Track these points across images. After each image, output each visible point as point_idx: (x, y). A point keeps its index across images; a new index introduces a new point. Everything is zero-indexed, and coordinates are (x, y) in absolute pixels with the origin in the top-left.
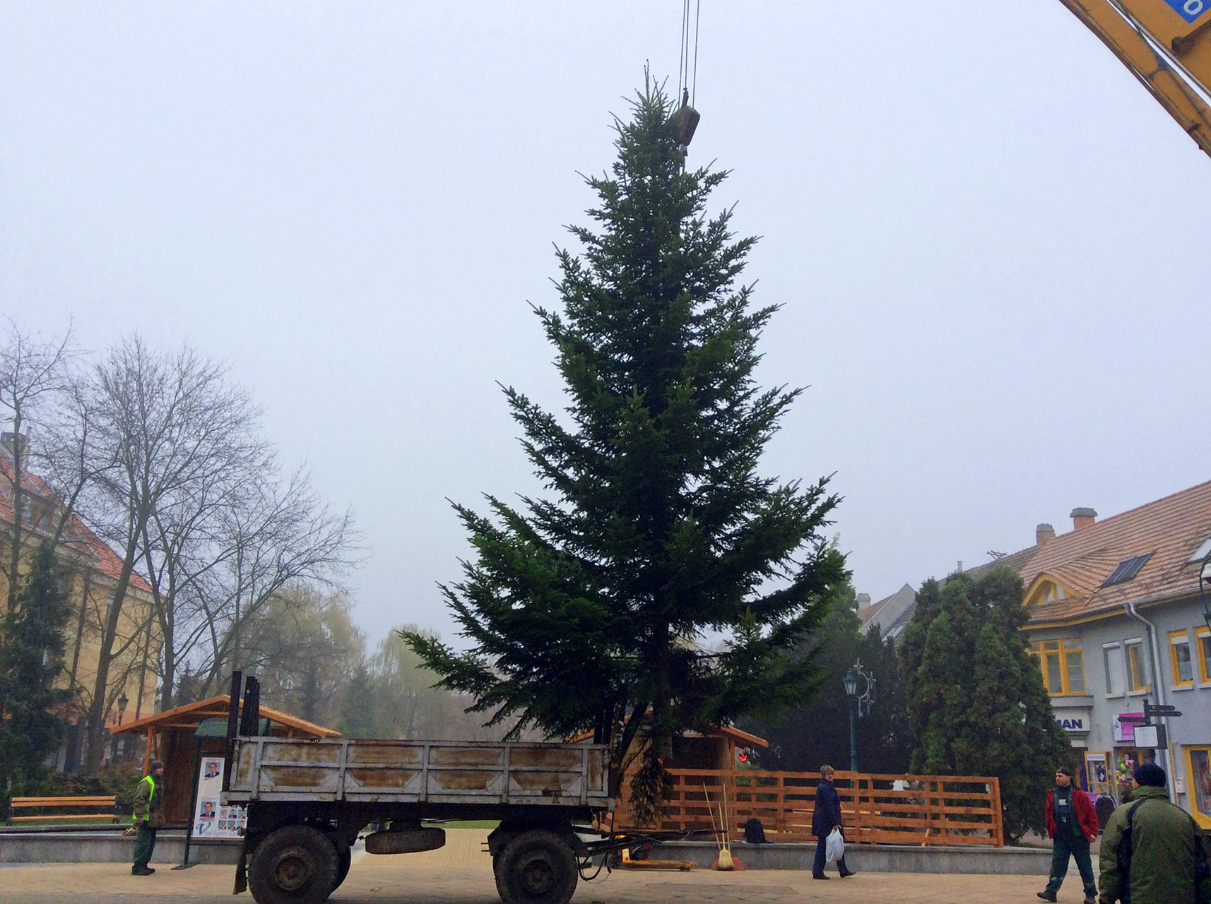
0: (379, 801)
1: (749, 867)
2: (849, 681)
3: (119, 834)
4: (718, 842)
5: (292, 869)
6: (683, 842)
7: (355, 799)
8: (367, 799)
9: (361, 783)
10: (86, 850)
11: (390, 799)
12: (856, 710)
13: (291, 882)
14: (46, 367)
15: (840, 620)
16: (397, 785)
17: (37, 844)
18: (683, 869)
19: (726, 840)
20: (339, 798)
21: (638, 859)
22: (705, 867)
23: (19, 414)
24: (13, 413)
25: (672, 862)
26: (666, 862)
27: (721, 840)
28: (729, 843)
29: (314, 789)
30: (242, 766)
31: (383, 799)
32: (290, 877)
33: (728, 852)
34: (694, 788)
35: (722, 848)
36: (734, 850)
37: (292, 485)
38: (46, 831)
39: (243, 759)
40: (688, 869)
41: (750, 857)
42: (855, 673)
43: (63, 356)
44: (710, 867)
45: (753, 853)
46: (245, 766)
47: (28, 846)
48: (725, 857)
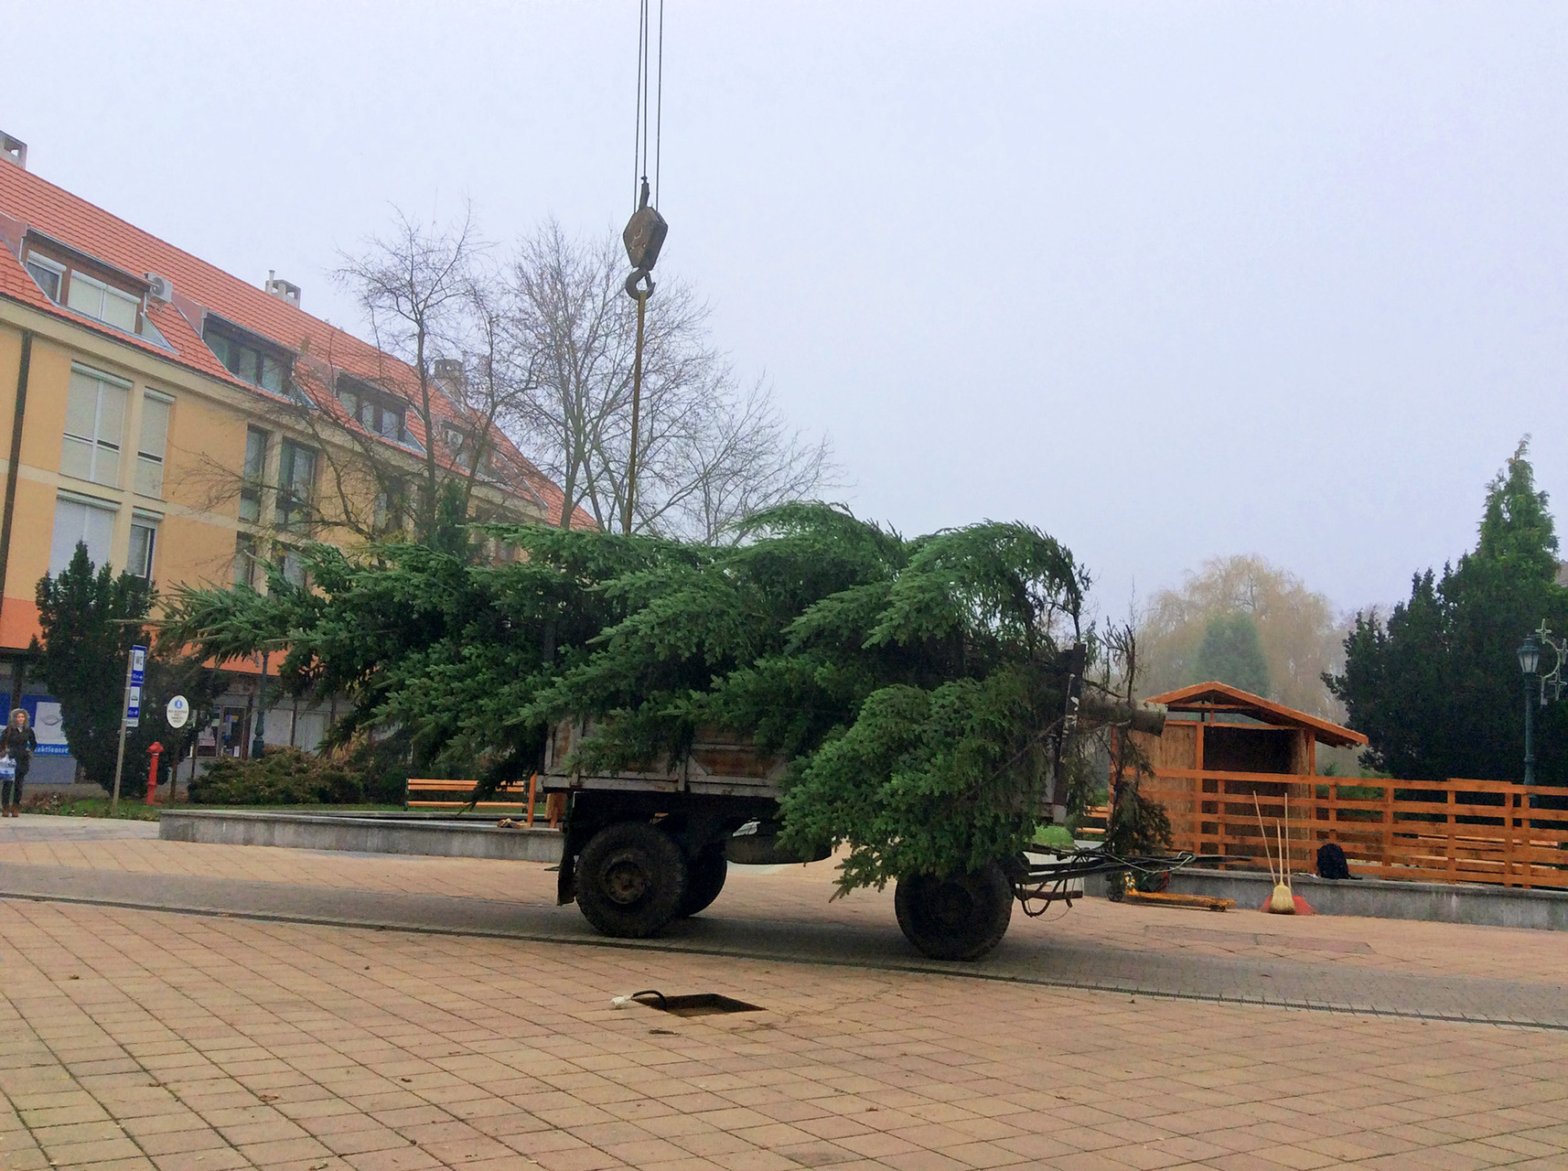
0: (733, 794)
1: (1321, 910)
2: (1525, 654)
3: (493, 826)
4: (1273, 875)
5: (625, 876)
6: (1220, 872)
7: (702, 790)
8: (718, 791)
9: (710, 770)
10: (457, 842)
11: (748, 792)
12: (1536, 693)
13: (626, 894)
14: (446, 267)
15: (1524, 566)
16: (755, 775)
17: (405, 833)
18: (1214, 908)
19: (1285, 872)
20: (681, 788)
21: (1148, 891)
22: (1253, 908)
23: (422, 330)
24: (416, 329)
25: (1200, 898)
26: (1192, 897)
27: (1277, 871)
28: (1289, 876)
29: (649, 775)
30: (559, 743)
31: (737, 793)
32: (625, 888)
33: (1288, 889)
34: (1240, 799)
35: (1278, 882)
36: (1297, 886)
37: (749, 406)
38: (430, 819)
39: (560, 735)
40: (1223, 909)
41: (1325, 896)
42: (1537, 642)
43: (464, 252)
44: (1259, 908)
45: (1328, 892)
46: (563, 743)
47: (396, 835)
48: (1282, 895)
